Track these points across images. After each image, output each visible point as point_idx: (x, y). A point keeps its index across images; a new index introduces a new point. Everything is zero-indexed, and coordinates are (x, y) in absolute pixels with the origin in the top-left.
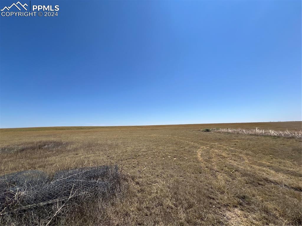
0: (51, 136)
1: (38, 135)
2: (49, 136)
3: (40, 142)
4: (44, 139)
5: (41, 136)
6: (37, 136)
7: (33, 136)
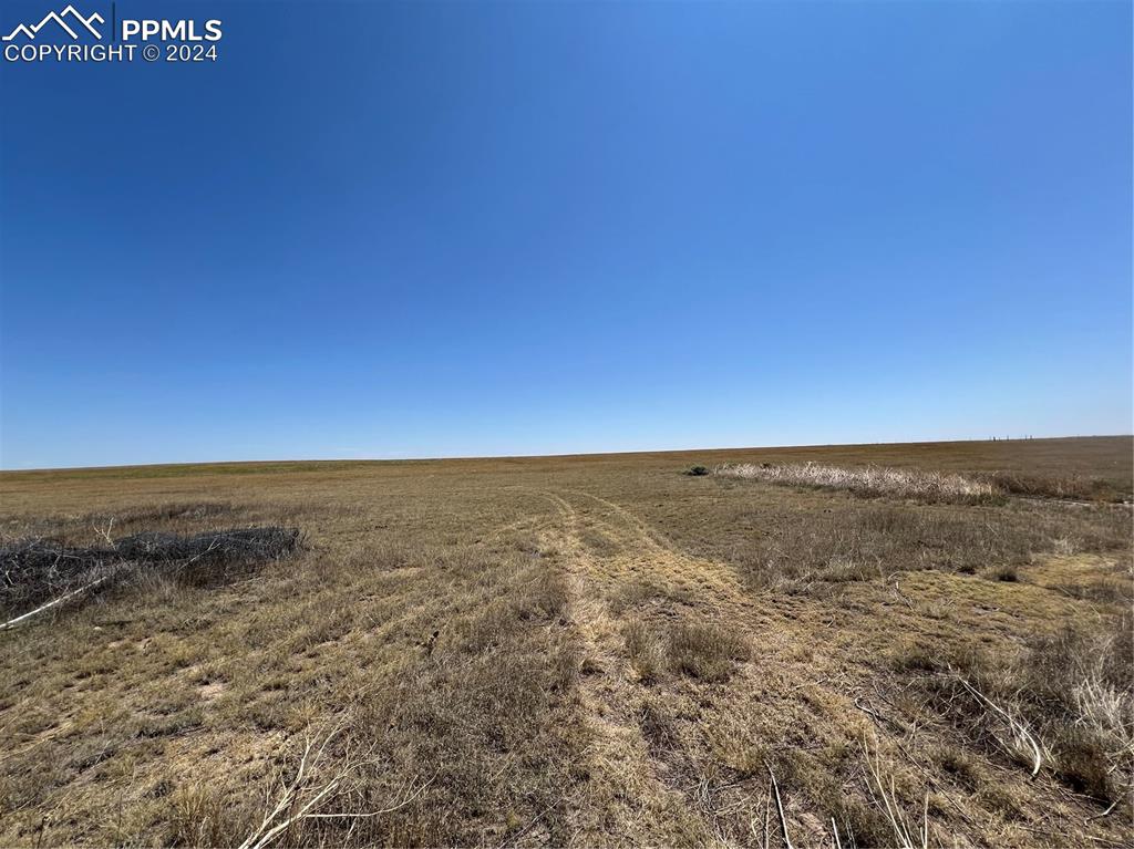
0: (205, 491)
1: (164, 489)
2: (199, 492)
3: (173, 506)
4: (182, 500)
5: (174, 493)
6: (162, 493)
7: (149, 493)
